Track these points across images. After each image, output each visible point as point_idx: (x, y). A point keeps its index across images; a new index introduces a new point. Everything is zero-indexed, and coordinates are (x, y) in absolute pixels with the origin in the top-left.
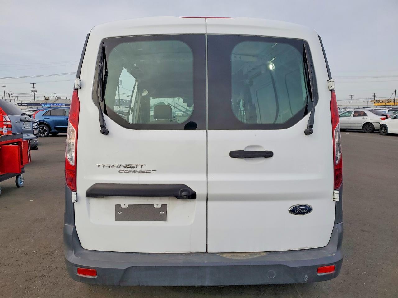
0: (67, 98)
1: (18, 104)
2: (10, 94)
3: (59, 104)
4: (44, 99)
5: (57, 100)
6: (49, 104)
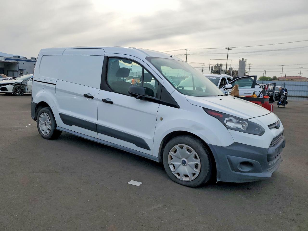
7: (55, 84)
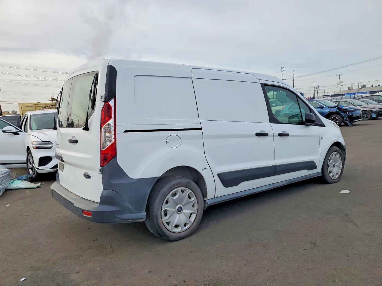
0: (372, 86)
1: (323, 96)
2: (318, 88)
3: (363, 92)
4: (348, 89)
5: (361, 88)
6: (352, 94)
7: (201, 129)
